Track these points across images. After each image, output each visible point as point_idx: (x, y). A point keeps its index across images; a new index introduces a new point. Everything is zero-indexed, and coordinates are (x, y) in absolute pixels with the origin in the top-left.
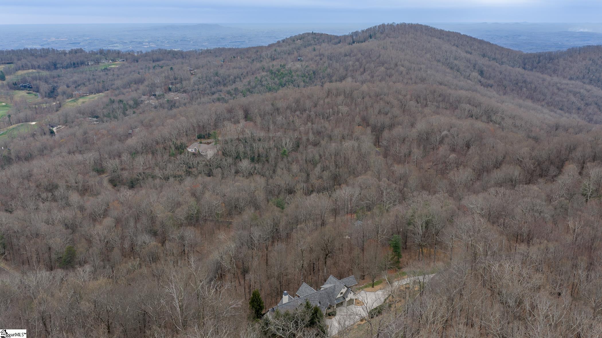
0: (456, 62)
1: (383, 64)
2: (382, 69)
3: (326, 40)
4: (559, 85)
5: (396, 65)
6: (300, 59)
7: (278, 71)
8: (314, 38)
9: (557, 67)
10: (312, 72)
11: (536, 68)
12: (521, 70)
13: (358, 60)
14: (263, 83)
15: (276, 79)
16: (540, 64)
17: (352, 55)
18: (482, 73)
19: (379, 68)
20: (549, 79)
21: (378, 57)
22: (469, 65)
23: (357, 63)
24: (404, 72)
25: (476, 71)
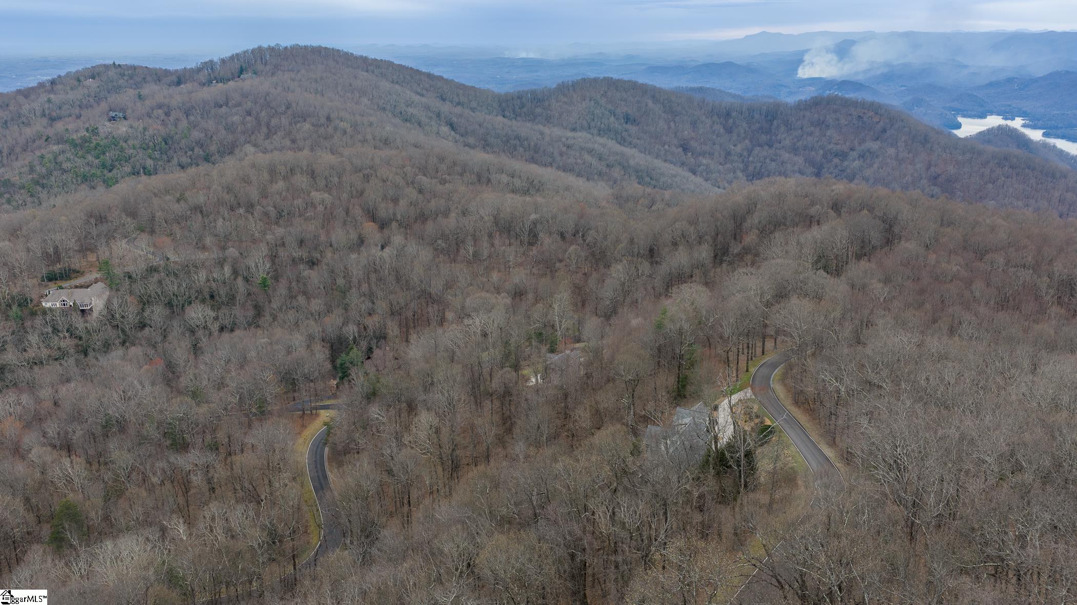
0: (410, 110)
1: (304, 117)
2: (307, 126)
3: (149, 78)
4: (564, 139)
5: (328, 119)
6: (116, 115)
7: (85, 140)
8: (123, 75)
9: (549, 112)
10: (160, 139)
11: (520, 115)
12: (500, 118)
13: (249, 113)
14: (65, 166)
15: (90, 158)
16: (525, 110)
17: (230, 104)
18: (452, 127)
19: (298, 125)
20: (547, 131)
21: (288, 107)
22: (431, 115)
23: (249, 118)
24: (349, 130)
25: (444, 124)
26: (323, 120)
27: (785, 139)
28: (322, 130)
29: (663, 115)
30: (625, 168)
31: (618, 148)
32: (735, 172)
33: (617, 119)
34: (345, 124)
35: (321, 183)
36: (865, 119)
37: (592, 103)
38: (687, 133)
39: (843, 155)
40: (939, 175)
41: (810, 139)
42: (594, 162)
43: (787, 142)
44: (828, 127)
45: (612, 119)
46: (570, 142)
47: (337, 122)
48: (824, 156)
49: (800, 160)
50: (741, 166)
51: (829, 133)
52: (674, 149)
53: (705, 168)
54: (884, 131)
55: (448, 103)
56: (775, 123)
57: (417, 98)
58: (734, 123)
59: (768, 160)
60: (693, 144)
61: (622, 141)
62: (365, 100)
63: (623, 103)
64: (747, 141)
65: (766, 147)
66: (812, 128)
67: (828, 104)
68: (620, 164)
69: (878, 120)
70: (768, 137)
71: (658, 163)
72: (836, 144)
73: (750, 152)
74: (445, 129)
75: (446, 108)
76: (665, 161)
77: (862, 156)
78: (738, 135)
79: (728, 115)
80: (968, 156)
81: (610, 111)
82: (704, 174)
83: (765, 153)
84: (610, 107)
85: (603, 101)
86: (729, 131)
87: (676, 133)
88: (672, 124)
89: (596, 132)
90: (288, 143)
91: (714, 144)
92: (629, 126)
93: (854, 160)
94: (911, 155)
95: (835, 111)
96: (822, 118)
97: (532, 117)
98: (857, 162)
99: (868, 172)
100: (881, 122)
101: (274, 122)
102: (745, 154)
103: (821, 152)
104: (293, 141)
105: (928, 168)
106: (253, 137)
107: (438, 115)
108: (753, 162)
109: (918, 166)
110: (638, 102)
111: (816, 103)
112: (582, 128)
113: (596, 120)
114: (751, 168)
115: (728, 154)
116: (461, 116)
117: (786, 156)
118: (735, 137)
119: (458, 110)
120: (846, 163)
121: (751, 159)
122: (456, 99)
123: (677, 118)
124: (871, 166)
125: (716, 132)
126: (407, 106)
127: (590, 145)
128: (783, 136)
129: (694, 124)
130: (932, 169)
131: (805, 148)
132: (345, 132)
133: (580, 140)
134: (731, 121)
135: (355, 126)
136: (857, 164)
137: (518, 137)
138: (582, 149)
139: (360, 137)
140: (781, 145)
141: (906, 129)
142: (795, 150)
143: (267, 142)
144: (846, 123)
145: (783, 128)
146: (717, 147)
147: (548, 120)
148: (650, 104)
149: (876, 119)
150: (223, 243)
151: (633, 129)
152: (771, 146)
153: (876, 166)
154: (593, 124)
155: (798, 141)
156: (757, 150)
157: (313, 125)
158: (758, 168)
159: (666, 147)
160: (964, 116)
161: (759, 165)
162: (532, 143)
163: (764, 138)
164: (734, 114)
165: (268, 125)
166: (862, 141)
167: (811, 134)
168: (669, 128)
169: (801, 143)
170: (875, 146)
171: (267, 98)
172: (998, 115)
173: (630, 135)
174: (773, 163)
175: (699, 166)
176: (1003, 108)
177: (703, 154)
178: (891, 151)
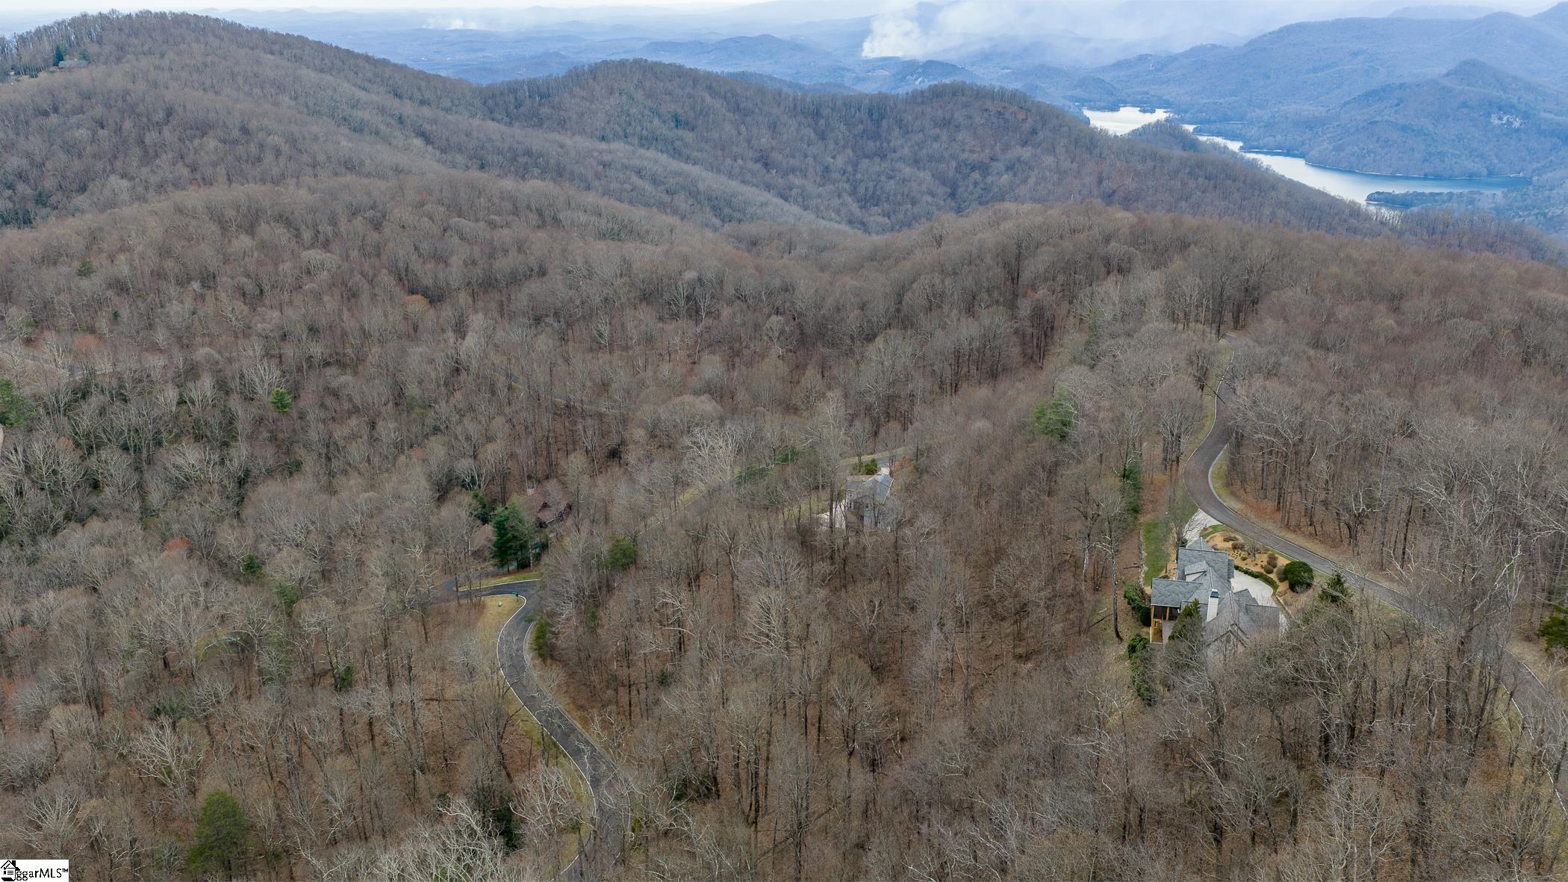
0: (357, 114)
2: (211, 143)
4: (596, 154)
11: (520, 118)
12: (492, 123)
13: (101, 124)
16: (523, 110)
17: (63, 110)
18: (427, 138)
19: (197, 142)
20: (568, 142)
21: (170, 113)
22: (389, 120)
23: (102, 133)
24: (285, 148)
25: (413, 134)
26: (236, 133)
27: (902, 147)
28: (240, 150)
29: (728, 114)
30: (694, 194)
31: (676, 165)
32: (839, 196)
33: (664, 122)
34: (276, 138)
35: (307, 235)
36: (1007, 116)
37: (624, 97)
38: (765, 140)
39: (983, 168)
40: (1114, 192)
41: (936, 146)
42: (648, 187)
43: (906, 151)
44: (958, 127)
45: (656, 122)
46: (607, 158)
47: (261, 135)
48: (958, 170)
49: (926, 176)
50: (847, 186)
51: (960, 136)
52: (751, 165)
53: (800, 191)
54: (1034, 132)
55: (406, 101)
56: (884, 123)
57: (362, 95)
58: (827, 125)
59: (883, 178)
60: (776, 156)
61: (676, 154)
62: (285, 100)
63: (668, 98)
64: (849, 151)
65: (877, 160)
66: (937, 131)
67: (954, 94)
68: (683, 188)
69: (1024, 117)
70: (878, 144)
71: (735, 185)
72: (973, 152)
73: (855, 165)
74: (418, 142)
75: (408, 109)
76: (743, 182)
77: (1010, 168)
78: (836, 143)
79: (817, 114)
80: (1150, 164)
81: (651, 110)
82: (800, 200)
83: (877, 168)
84: (649, 103)
85: (639, 95)
86: (822, 136)
87: (749, 141)
88: (743, 129)
89: (636, 141)
90: (185, 172)
91: (806, 156)
92: (680, 132)
93: (1000, 174)
94: (1075, 165)
95: (966, 106)
96: (948, 116)
97: (537, 121)
98: (1005, 177)
99: (1022, 190)
100: (1030, 120)
101: (150, 138)
102: (850, 169)
103: (954, 164)
104: (194, 169)
105: (1100, 182)
106: (118, 164)
107: (401, 120)
108: (861, 181)
109: (1088, 180)
110: (690, 96)
111: (937, 93)
112: (616, 136)
113: (633, 124)
114: (861, 190)
115: (827, 169)
116: (435, 121)
117: (907, 171)
118: (831, 146)
119: (426, 111)
120: (989, 179)
121: (859, 176)
122: (418, 96)
123: (749, 119)
124: (1025, 181)
125: (806, 138)
126: (352, 108)
127: (636, 162)
128: (899, 142)
129: (773, 127)
130: (1105, 183)
131: (931, 158)
132: (278, 153)
133: (620, 154)
134: (822, 122)
135: (293, 141)
136: (1005, 178)
137: (528, 153)
138: (626, 167)
139: (306, 158)
140: (898, 154)
141: (1065, 129)
142: (916, 162)
143: (145, 170)
144: (983, 121)
145: (896, 132)
146: (810, 160)
147: (562, 125)
148: (709, 100)
149: (1021, 116)
150: (183, 339)
151: (689, 136)
152: (883, 157)
153: (1032, 180)
154: (630, 130)
155: (921, 149)
156: (865, 163)
157: (220, 141)
158: (871, 190)
159: (740, 161)
160: (1091, 108)
161: (871, 185)
162: (552, 161)
163: (871, 145)
164: (825, 112)
165: (141, 142)
166: (1006, 148)
167: (936, 138)
168: (739, 133)
169: (924, 151)
170: (1026, 153)
171: (128, 97)
172: (1134, 106)
173: (686, 146)
174: (892, 182)
175: (791, 189)
176: (1139, 97)
177: (793, 170)
178: (1049, 160)
